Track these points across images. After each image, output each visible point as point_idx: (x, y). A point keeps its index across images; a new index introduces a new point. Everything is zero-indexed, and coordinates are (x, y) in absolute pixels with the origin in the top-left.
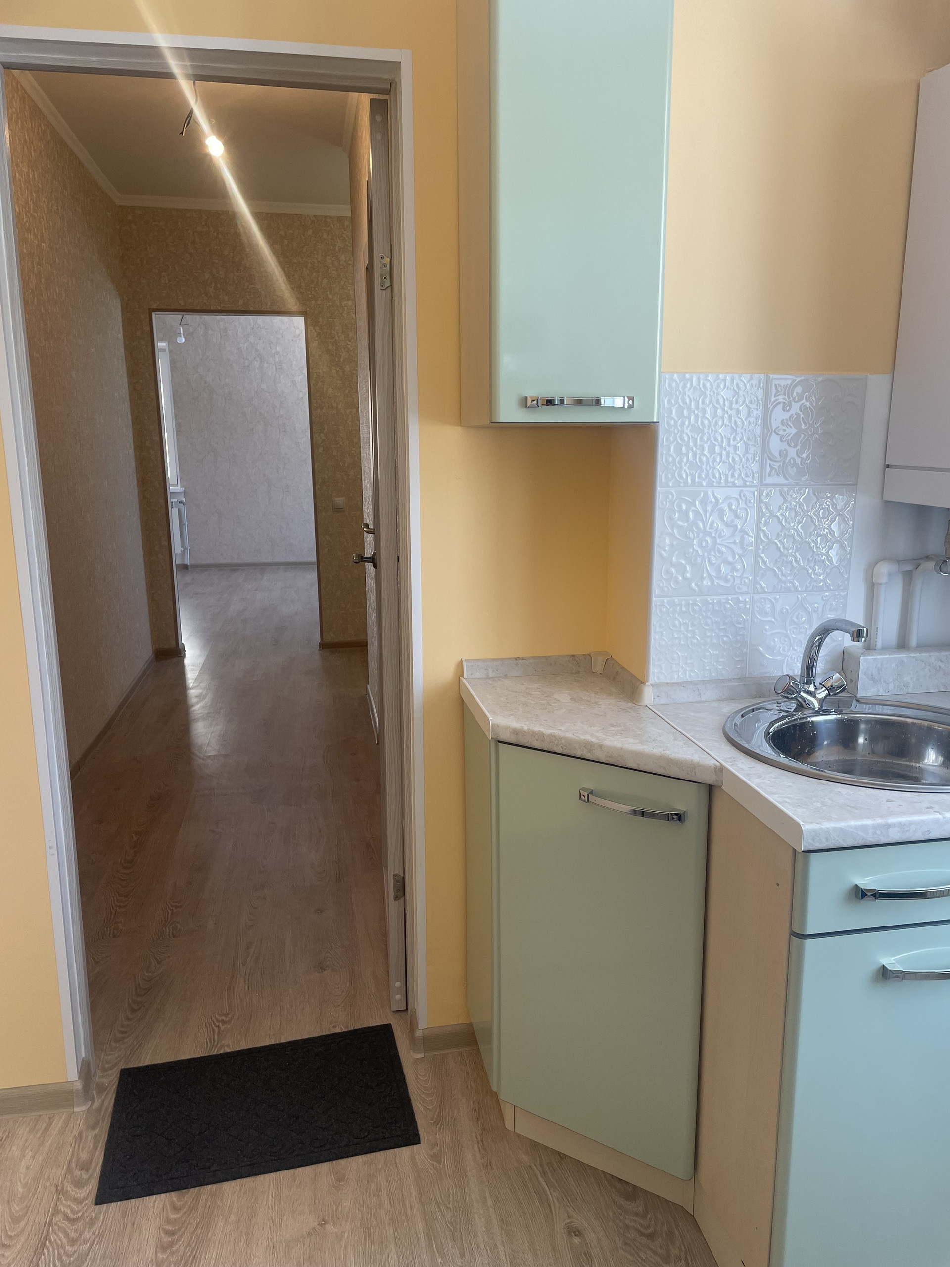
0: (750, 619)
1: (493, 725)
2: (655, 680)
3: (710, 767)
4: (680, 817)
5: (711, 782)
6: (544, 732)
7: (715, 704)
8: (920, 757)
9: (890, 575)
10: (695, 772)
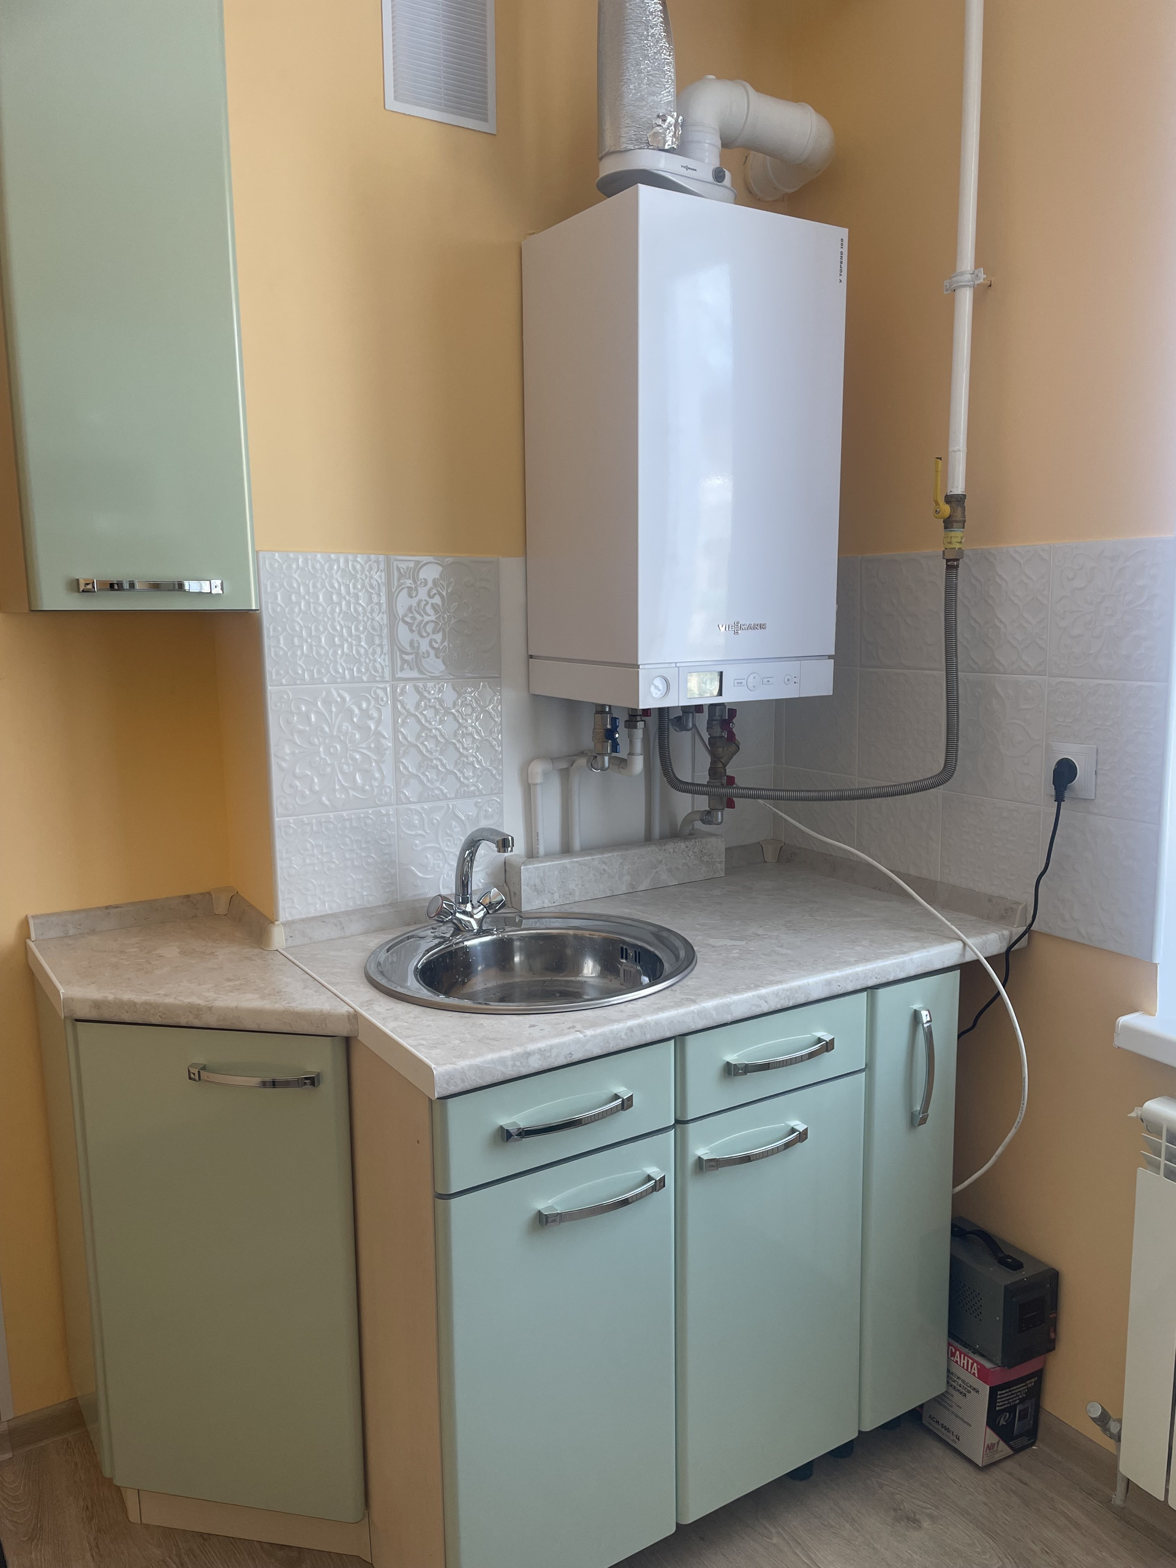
0: (396, 835)
1: (66, 999)
2: (286, 918)
3: (343, 1015)
4: (313, 1081)
5: (345, 1034)
6: (136, 1000)
7: (361, 938)
8: (578, 969)
9: (545, 774)
10: (326, 1024)
